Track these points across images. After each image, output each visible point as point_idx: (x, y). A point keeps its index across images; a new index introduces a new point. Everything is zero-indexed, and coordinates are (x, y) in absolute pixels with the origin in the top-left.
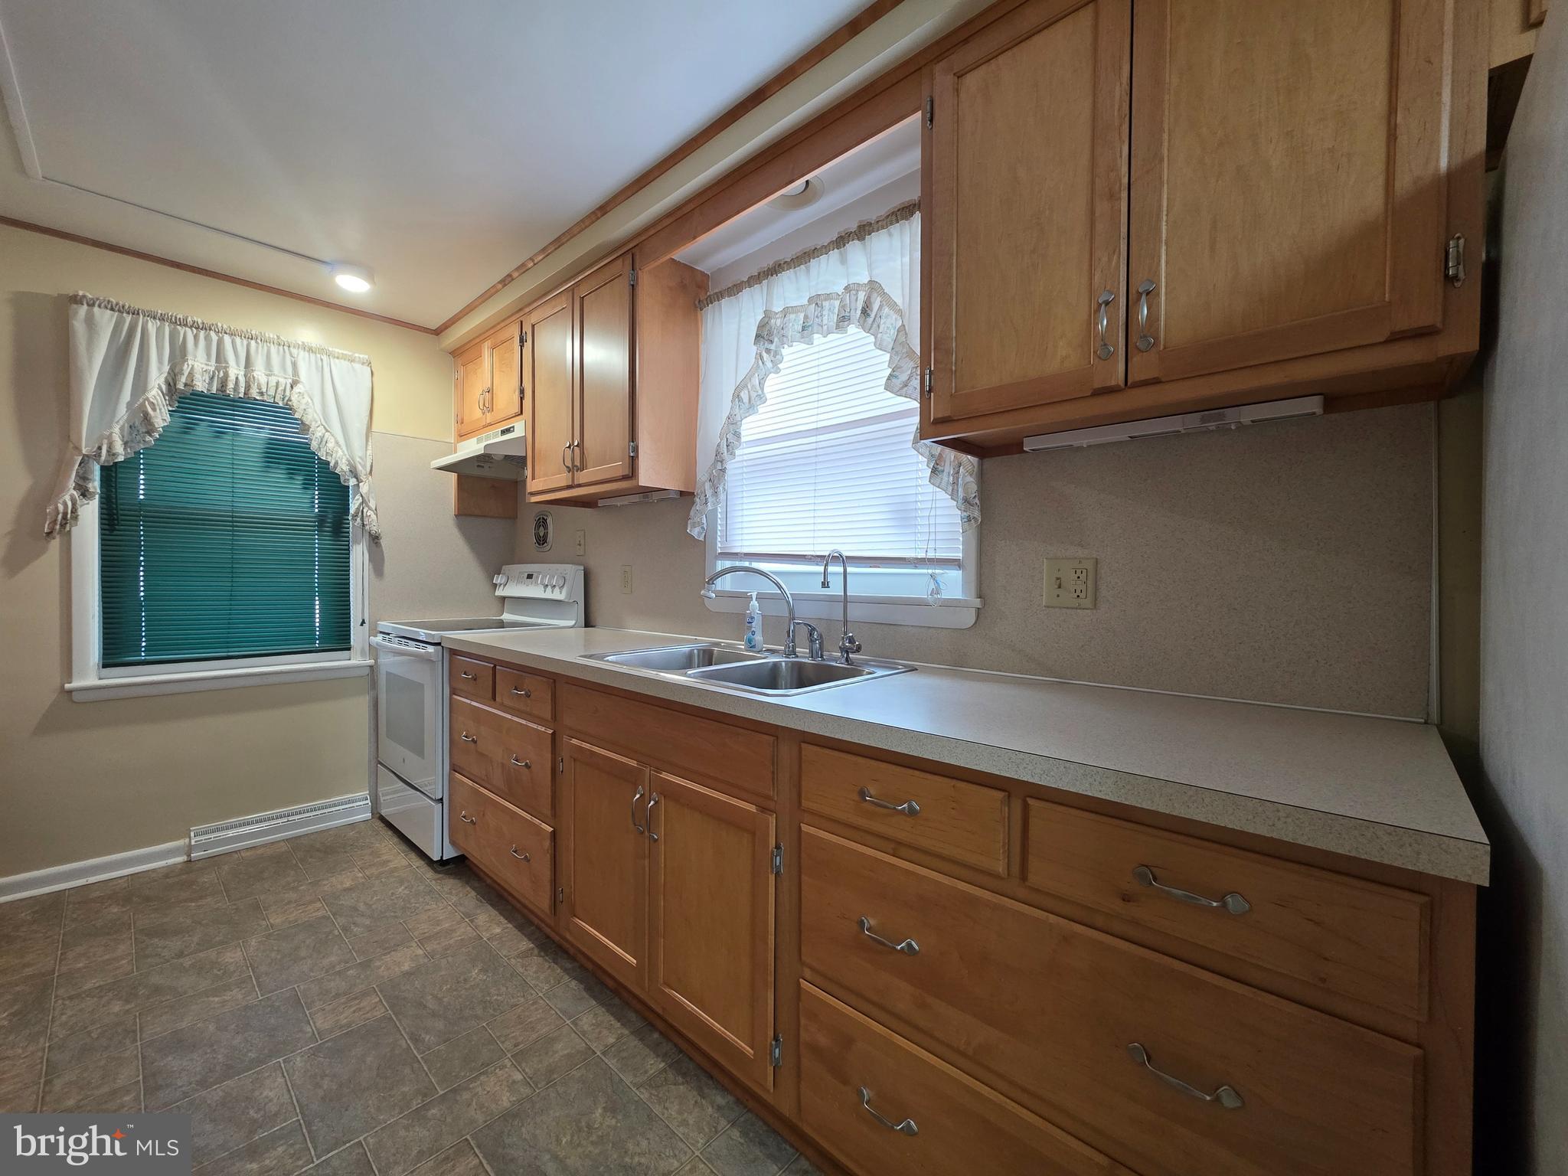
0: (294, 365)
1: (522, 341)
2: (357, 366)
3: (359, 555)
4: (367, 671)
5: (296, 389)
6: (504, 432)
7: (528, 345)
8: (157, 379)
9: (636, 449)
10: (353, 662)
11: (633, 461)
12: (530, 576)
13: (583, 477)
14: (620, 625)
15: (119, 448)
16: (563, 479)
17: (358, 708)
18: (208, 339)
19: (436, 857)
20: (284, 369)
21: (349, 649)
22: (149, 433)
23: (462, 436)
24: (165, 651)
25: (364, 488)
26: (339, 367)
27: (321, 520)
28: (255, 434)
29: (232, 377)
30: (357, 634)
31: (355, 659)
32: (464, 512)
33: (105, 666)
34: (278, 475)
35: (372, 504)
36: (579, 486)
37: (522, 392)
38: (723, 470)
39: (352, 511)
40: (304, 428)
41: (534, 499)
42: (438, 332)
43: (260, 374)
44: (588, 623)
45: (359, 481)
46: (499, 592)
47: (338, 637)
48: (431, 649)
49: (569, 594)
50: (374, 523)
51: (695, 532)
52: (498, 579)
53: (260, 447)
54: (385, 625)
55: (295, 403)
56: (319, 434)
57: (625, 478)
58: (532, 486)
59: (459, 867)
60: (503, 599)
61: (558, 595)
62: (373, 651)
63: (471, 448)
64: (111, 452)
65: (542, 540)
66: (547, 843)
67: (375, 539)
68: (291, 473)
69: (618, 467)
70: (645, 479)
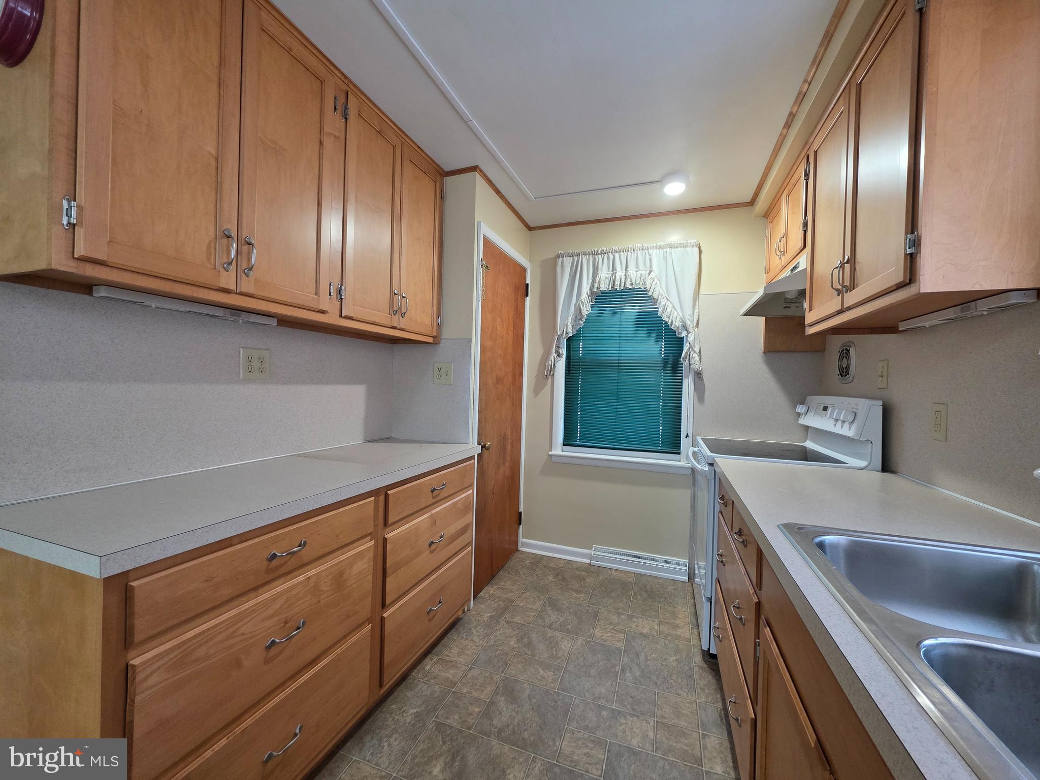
0: (651, 260)
1: (807, 175)
2: (688, 249)
3: (688, 386)
4: (690, 472)
5: (651, 276)
6: (793, 271)
8: (586, 289)
9: (916, 243)
10: (681, 464)
12: (825, 408)
14: (927, 480)
15: (570, 330)
16: (834, 305)
17: (682, 497)
18: (608, 258)
20: (645, 265)
21: (679, 454)
22: (581, 319)
23: (768, 283)
24: (589, 442)
25: (691, 338)
26: (678, 254)
27: (665, 363)
28: (631, 310)
29: (618, 278)
30: (684, 444)
31: (683, 462)
32: (770, 349)
33: (564, 445)
34: (642, 334)
35: (697, 349)
36: (849, 308)
37: (805, 225)
39: (684, 355)
40: (655, 301)
41: (813, 330)
42: (752, 203)
43: (632, 272)
44: (886, 467)
45: (688, 333)
46: (803, 421)
47: (673, 445)
48: (706, 468)
49: (861, 432)
50: (698, 362)
52: (800, 409)
53: (633, 317)
55: (650, 286)
56: (663, 303)
57: (900, 286)
58: (810, 318)
60: (807, 428)
61: (847, 431)
64: (567, 333)
65: (844, 372)
67: (698, 374)
68: (649, 333)
69: (895, 271)
70: (938, 281)
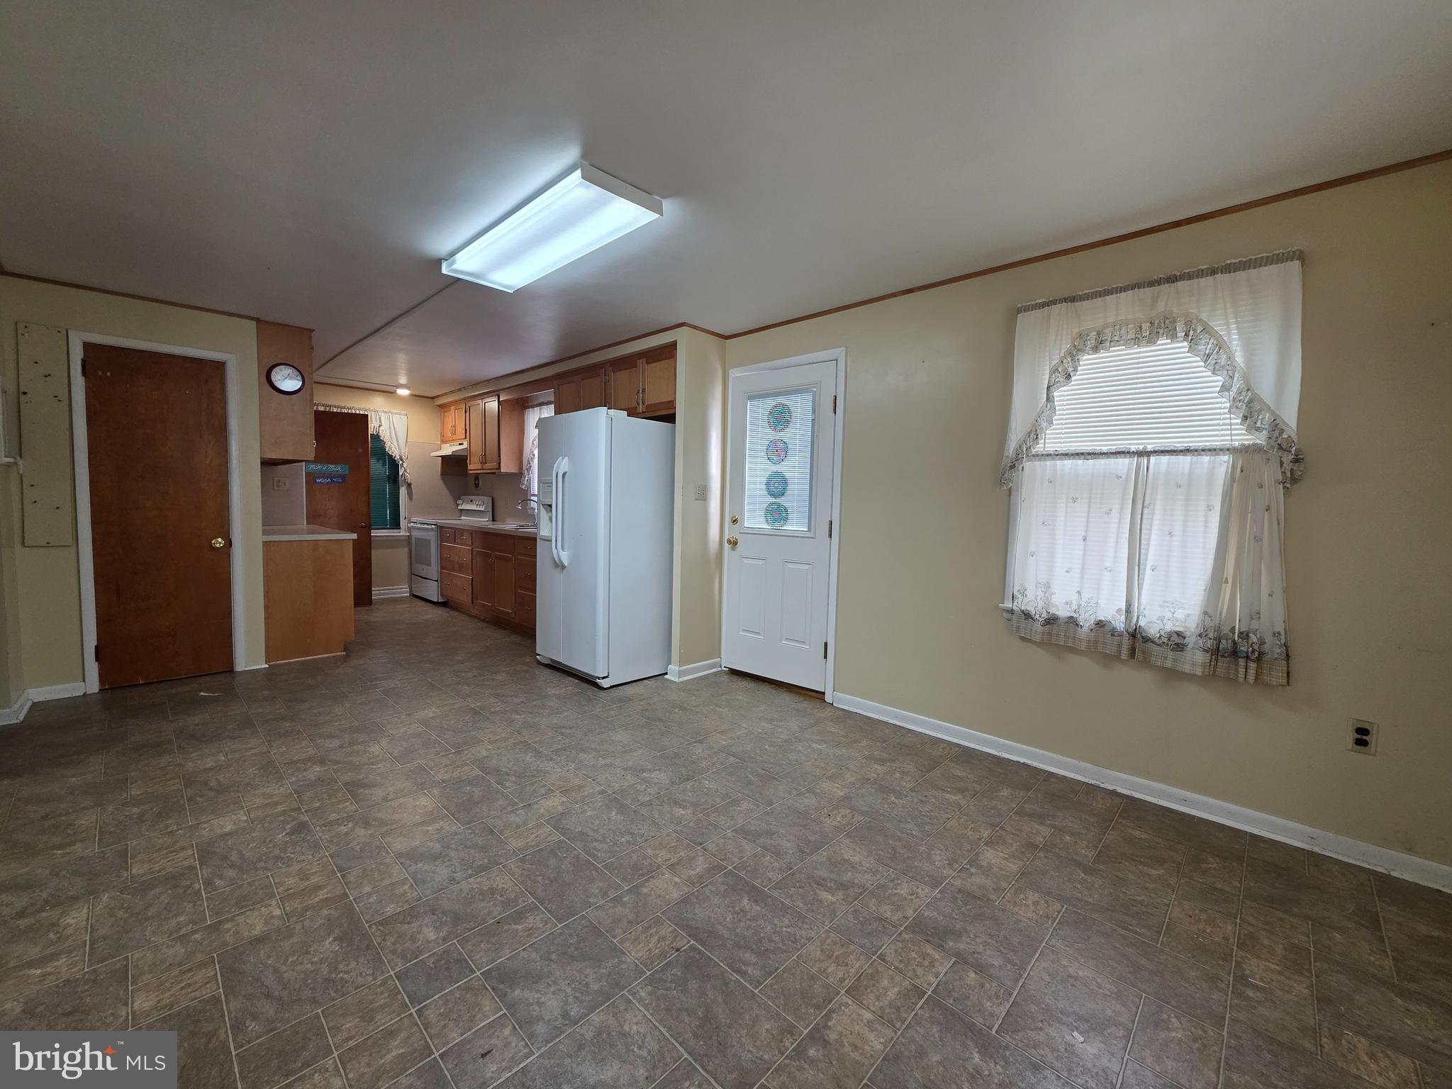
0: (380, 418)
1: (466, 412)
2: (402, 416)
3: (403, 491)
4: (407, 538)
5: (381, 428)
6: (460, 444)
7: (468, 413)
9: (500, 460)
11: (499, 464)
12: (471, 501)
13: (486, 466)
14: (505, 521)
16: (479, 466)
17: (404, 552)
19: (436, 601)
20: (376, 420)
21: (400, 528)
23: (443, 442)
25: (405, 465)
26: (396, 418)
27: (389, 477)
30: (403, 523)
31: (402, 533)
32: (444, 474)
35: (408, 471)
36: (484, 469)
37: (466, 430)
38: (531, 466)
39: (400, 474)
40: (384, 443)
41: (471, 472)
42: (433, 398)
44: (494, 520)
45: (403, 462)
46: (459, 507)
47: (396, 524)
48: (433, 526)
49: (485, 509)
50: (409, 478)
51: (523, 487)
52: (459, 502)
54: (414, 519)
55: (380, 434)
56: (388, 445)
57: (497, 469)
58: (470, 467)
59: (444, 604)
60: (462, 510)
61: (482, 509)
62: (410, 529)
63: (448, 450)
65: (477, 486)
66: (470, 582)
67: (409, 485)
68: (380, 460)
69: (494, 465)
70: (503, 470)
